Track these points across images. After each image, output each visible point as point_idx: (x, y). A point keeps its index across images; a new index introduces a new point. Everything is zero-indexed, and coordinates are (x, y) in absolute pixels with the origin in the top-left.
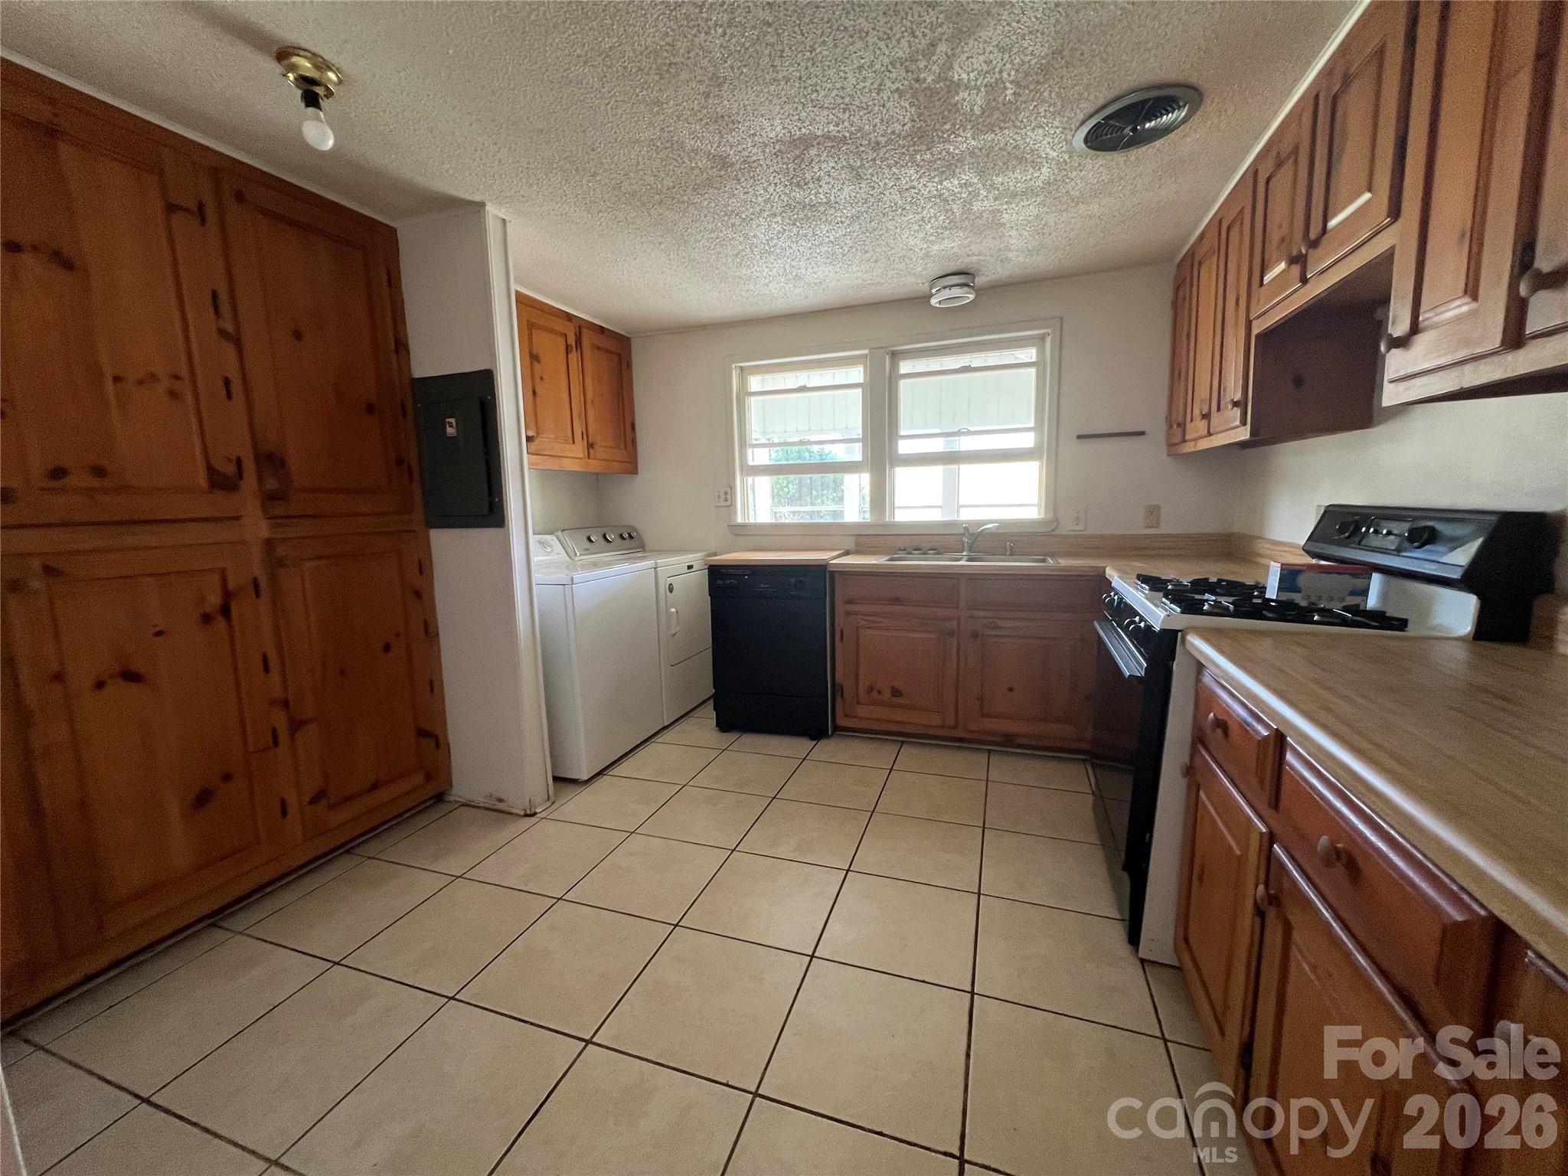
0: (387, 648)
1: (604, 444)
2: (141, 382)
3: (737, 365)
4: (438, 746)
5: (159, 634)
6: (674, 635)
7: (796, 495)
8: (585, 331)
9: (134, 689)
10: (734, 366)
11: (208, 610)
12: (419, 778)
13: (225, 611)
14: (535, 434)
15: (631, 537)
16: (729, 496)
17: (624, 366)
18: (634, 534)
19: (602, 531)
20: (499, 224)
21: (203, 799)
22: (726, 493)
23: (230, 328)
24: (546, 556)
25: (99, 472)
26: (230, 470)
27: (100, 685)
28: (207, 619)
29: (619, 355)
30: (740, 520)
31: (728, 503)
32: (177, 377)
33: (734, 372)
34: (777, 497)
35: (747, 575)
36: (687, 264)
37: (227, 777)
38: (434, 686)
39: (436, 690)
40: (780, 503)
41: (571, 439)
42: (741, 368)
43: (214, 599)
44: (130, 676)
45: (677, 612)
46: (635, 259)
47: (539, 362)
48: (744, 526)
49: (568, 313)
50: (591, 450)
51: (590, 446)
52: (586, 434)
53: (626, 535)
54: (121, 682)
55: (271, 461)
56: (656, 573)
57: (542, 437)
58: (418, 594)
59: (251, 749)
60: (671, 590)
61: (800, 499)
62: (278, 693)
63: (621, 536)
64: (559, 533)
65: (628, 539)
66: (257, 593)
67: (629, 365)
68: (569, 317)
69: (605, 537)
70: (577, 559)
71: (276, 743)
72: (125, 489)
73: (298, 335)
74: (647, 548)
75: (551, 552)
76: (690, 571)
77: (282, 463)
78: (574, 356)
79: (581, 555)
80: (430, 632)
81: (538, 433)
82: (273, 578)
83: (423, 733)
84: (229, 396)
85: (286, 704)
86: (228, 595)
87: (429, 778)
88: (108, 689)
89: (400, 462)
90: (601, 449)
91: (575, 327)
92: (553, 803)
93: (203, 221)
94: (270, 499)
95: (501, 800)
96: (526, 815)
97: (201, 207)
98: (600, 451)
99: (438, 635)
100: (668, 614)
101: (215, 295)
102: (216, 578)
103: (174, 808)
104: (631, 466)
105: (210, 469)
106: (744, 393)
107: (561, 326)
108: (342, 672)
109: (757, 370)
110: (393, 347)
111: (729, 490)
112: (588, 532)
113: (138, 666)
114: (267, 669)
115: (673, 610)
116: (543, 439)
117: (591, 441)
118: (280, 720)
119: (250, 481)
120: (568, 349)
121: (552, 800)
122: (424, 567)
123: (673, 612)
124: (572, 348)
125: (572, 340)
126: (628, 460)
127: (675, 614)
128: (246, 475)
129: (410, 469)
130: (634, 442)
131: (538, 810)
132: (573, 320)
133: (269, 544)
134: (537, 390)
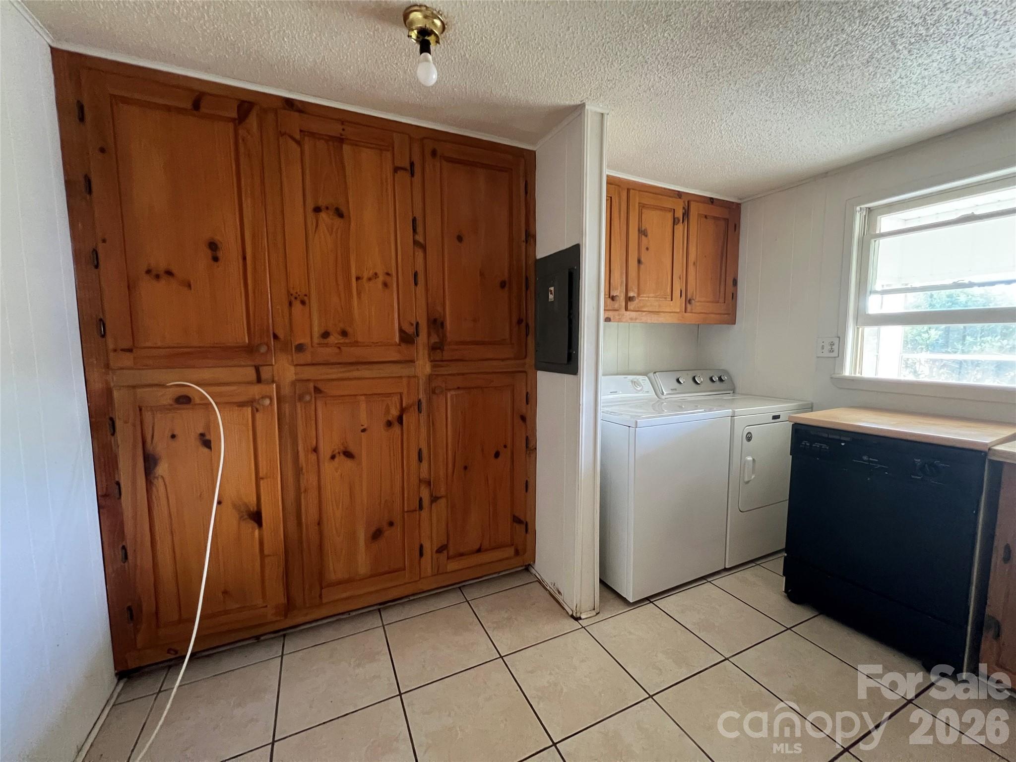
0: (497, 455)
1: (703, 299)
2: (370, 279)
3: (863, 206)
4: (527, 531)
5: (364, 430)
6: (748, 482)
7: (941, 341)
8: (693, 206)
9: (349, 463)
10: (858, 208)
11: (390, 419)
12: (510, 551)
13: (400, 420)
14: (636, 295)
15: (720, 379)
16: (835, 347)
17: (731, 228)
18: (725, 378)
19: (691, 374)
20: (598, 118)
21: (377, 535)
22: (832, 344)
23: (421, 240)
24: (637, 393)
25: (344, 333)
26: (411, 330)
27: (333, 457)
28: (389, 424)
29: (727, 220)
30: (847, 372)
31: (835, 354)
32: (388, 274)
33: (858, 215)
34: (912, 345)
35: (844, 442)
36: (796, 100)
37: (391, 524)
38: (529, 486)
39: (530, 489)
40: (914, 349)
41: (670, 297)
42: (870, 210)
43: (394, 412)
44: (348, 454)
45: (754, 460)
46: (732, 113)
47: (646, 236)
48: (853, 381)
49: (679, 192)
50: (688, 305)
51: (689, 301)
52: (684, 293)
53: (716, 379)
54: (342, 457)
55: (436, 324)
56: (733, 422)
57: (643, 297)
58: (523, 418)
59: (406, 509)
60: (749, 439)
61: (946, 345)
62: (424, 474)
63: (711, 379)
64: (651, 375)
65: (718, 383)
66: (420, 411)
67: (736, 227)
68: (679, 194)
69: (694, 379)
70: (663, 397)
71: (421, 507)
72: (356, 344)
73: (460, 239)
74: (737, 391)
75: (641, 390)
76: (774, 421)
77: (442, 324)
78: (680, 228)
79: (668, 394)
80: (530, 448)
81: (639, 295)
82: (430, 401)
83: (517, 520)
84: (416, 284)
85: (429, 483)
86: (403, 410)
87: (517, 553)
88: (336, 459)
89: (520, 322)
90: (698, 304)
91: (684, 202)
92: (597, 614)
93: (412, 175)
94: (435, 348)
95: (559, 593)
96: (572, 616)
97: (412, 164)
98: (697, 306)
99: (536, 449)
100: (743, 464)
101: (414, 220)
102: (396, 399)
103: (362, 536)
104: (730, 317)
105: (401, 331)
106: (870, 235)
107: (669, 203)
108: (465, 468)
109: (891, 208)
110: (523, 238)
111: (836, 341)
112: (677, 375)
113: (352, 448)
114: (420, 459)
115: (750, 458)
116: (643, 298)
117: (689, 297)
118: (425, 494)
119: (422, 338)
120: (675, 221)
121: (597, 610)
122: (530, 399)
123: (749, 461)
124: (679, 221)
125: (679, 214)
126: (726, 312)
127: (751, 463)
128: (421, 334)
129: (527, 325)
130: (734, 296)
131: (583, 617)
132: (683, 197)
133: (430, 378)
134: (642, 259)
